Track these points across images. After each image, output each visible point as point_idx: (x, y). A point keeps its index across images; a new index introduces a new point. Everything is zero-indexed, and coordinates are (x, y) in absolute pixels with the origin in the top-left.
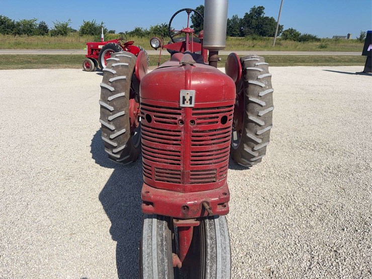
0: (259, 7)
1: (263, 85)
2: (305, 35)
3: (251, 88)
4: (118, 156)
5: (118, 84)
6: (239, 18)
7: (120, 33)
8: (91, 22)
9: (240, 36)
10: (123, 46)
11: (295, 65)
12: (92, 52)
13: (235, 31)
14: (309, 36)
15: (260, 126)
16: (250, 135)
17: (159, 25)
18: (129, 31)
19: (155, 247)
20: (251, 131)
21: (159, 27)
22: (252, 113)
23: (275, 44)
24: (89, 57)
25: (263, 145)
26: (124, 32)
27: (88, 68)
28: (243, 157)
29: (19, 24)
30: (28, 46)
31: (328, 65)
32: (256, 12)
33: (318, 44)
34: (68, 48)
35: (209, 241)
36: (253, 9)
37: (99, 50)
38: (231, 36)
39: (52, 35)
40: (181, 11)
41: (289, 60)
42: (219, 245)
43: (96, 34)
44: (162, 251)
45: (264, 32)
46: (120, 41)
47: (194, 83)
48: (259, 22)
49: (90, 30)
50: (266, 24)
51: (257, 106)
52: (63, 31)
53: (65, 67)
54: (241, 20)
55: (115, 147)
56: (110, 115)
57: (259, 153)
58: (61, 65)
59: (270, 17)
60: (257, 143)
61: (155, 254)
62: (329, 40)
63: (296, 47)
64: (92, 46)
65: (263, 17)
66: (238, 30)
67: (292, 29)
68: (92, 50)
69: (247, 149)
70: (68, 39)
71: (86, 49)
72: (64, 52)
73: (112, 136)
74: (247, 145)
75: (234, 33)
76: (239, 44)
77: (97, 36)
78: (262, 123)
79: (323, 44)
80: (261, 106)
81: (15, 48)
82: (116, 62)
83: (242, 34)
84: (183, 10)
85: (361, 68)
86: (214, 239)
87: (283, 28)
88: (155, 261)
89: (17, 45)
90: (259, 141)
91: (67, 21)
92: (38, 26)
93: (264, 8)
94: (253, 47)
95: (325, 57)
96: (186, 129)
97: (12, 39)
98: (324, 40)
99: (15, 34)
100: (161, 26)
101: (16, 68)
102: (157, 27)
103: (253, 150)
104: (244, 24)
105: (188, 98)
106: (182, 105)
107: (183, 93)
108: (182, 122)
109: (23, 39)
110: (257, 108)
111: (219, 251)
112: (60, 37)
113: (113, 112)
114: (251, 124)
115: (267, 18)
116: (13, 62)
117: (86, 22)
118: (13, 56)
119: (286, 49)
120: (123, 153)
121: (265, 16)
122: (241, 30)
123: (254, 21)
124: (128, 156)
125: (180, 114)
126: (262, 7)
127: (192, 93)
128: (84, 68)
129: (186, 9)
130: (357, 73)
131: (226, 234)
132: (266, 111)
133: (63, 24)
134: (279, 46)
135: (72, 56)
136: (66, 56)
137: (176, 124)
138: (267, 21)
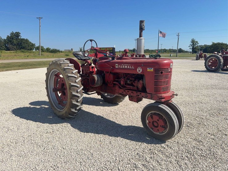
0: (16, 32)
9: (6, 50)
32: (15, 35)
36: (12, 34)
48: (18, 42)
50: (24, 43)
54: (5, 40)
56: (78, 89)
59: (26, 39)
65: (21, 38)
66: (4, 47)
73: (79, 100)
83: (8, 49)
87: (35, 46)
93: (20, 33)
104: (8, 43)
115: (23, 39)
121: (22, 38)
122: (6, 47)
123: (14, 41)
126: (18, 32)
138: (24, 41)
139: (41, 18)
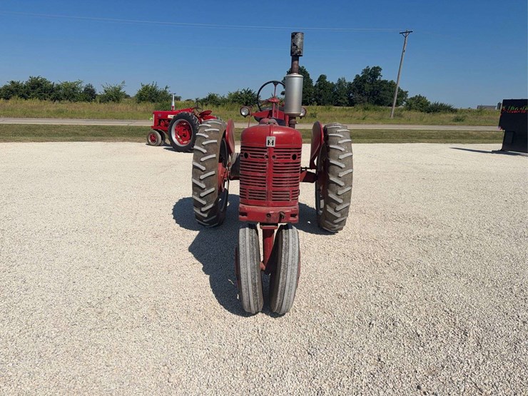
0: (374, 68)
1: (343, 149)
2: (436, 105)
3: (332, 152)
4: (206, 215)
5: (210, 147)
6: (347, 81)
7: (188, 100)
8: (151, 85)
9: (348, 106)
10: (198, 116)
11: (416, 142)
12: (160, 123)
13: (341, 98)
14: (441, 105)
15: (340, 186)
16: (332, 195)
17: (240, 91)
18: (201, 98)
19: (247, 241)
20: (333, 192)
21: (239, 93)
22: (333, 175)
23: (394, 116)
24: (155, 128)
25: (345, 206)
26: (194, 100)
27: (153, 141)
28: (326, 219)
29: (59, 88)
30: (72, 116)
31: (460, 143)
32: (370, 74)
33: (453, 115)
34: (122, 118)
35: (284, 240)
36: (366, 71)
37: (169, 120)
38: (336, 105)
39: (100, 102)
40: (268, 83)
41: (411, 136)
42: (291, 241)
43: (158, 101)
44: (253, 244)
45: (382, 100)
46: (195, 110)
47: (275, 133)
48: (374, 87)
49: (149, 95)
50: (384, 90)
51: (337, 168)
52: (114, 96)
53: (124, 141)
54: (350, 84)
55: (204, 206)
56: (202, 175)
57: (342, 215)
58: (118, 138)
59: (389, 80)
60: (339, 204)
61: (248, 245)
62: (470, 111)
63: (421, 120)
64: (160, 115)
65: (380, 80)
66: (345, 98)
67: (420, 97)
68: (160, 120)
69: (330, 210)
70: (121, 106)
71: (152, 118)
72: (118, 122)
73: (202, 195)
74: (330, 206)
75: (341, 101)
76: (346, 116)
77: (159, 104)
78: (342, 184)
79: (459, 116)
80: (341, 168)
81: (56, 116)
82: (208, 127)
83: (352, 103)
84: (271, 82)
85: (499, 146)
86: (288, 240)
87: (407, 96)
88: (248, 249)
89: (59, 114)
90: (340, 201)
91: (120, 84)
92: (83, 89)
93: (381, 69)
94: (364, 119)
95: (459, 133)
96: (270, 161)
97: (49, 105)
98: (462, 110)
99: (54, 99)
100: (243, 92)
101: (64, 141)
102: (237, 93)
103: (336, 211)
104: (354, 90)
105: (271, 141)
106: (267, 146)
107: (268, 138)
108: (267, 157)
109: (64, 105)
110: (338, 170)
111: (291, 244)
112: (111, 104)
113: (204, 172)
114: (332, 185)
115: (385, 82)
116: (57, 133)
117: (145, 85)
118: (55, 127)
119: (409, 122)
120: (211, 212)
121: (382, 79)
122: (349, 98)
123: (366, 85)
124: (215, 217)
125: (266, 152)
126: (378, 68)
127: (274, 138)
128: (148, 142)
129: (273, 82)
130: (493, 152)
131: (297, 237)
132: (346, 173)
133: (115, 88)
134: (398, 118)
135: (130, 127)
136: (122, 127)
137: (263, 158)
138: (385, 86)
139: (409, 32)
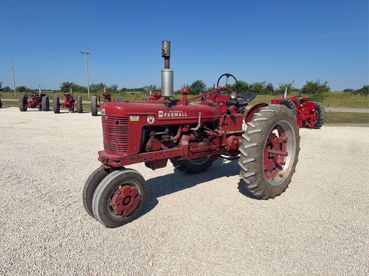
16: (240, 163)
25: (251, 174)
29: (251, 87)
40: (223, 76)
74: (242, 172)
78: (246, 155)
90: (246, 169)
91: (291, 82)
92: (266, 87)
96: (105, 124)
103: (245, 178)
127: (104, 110)
132: (249, 146)
